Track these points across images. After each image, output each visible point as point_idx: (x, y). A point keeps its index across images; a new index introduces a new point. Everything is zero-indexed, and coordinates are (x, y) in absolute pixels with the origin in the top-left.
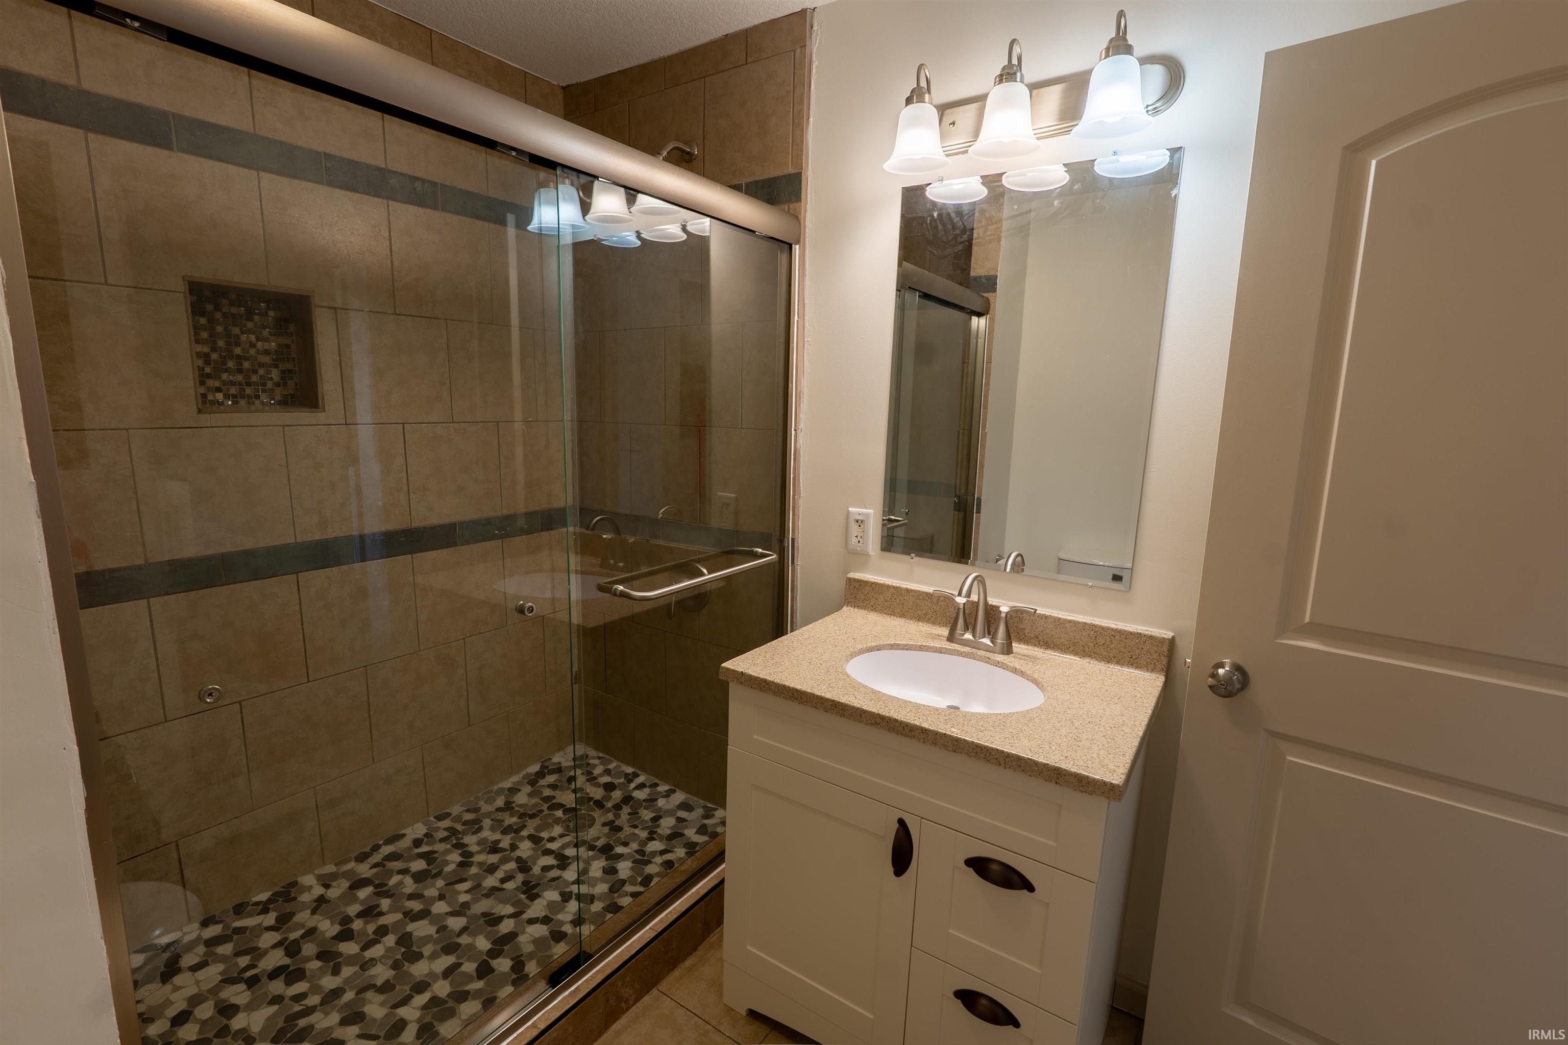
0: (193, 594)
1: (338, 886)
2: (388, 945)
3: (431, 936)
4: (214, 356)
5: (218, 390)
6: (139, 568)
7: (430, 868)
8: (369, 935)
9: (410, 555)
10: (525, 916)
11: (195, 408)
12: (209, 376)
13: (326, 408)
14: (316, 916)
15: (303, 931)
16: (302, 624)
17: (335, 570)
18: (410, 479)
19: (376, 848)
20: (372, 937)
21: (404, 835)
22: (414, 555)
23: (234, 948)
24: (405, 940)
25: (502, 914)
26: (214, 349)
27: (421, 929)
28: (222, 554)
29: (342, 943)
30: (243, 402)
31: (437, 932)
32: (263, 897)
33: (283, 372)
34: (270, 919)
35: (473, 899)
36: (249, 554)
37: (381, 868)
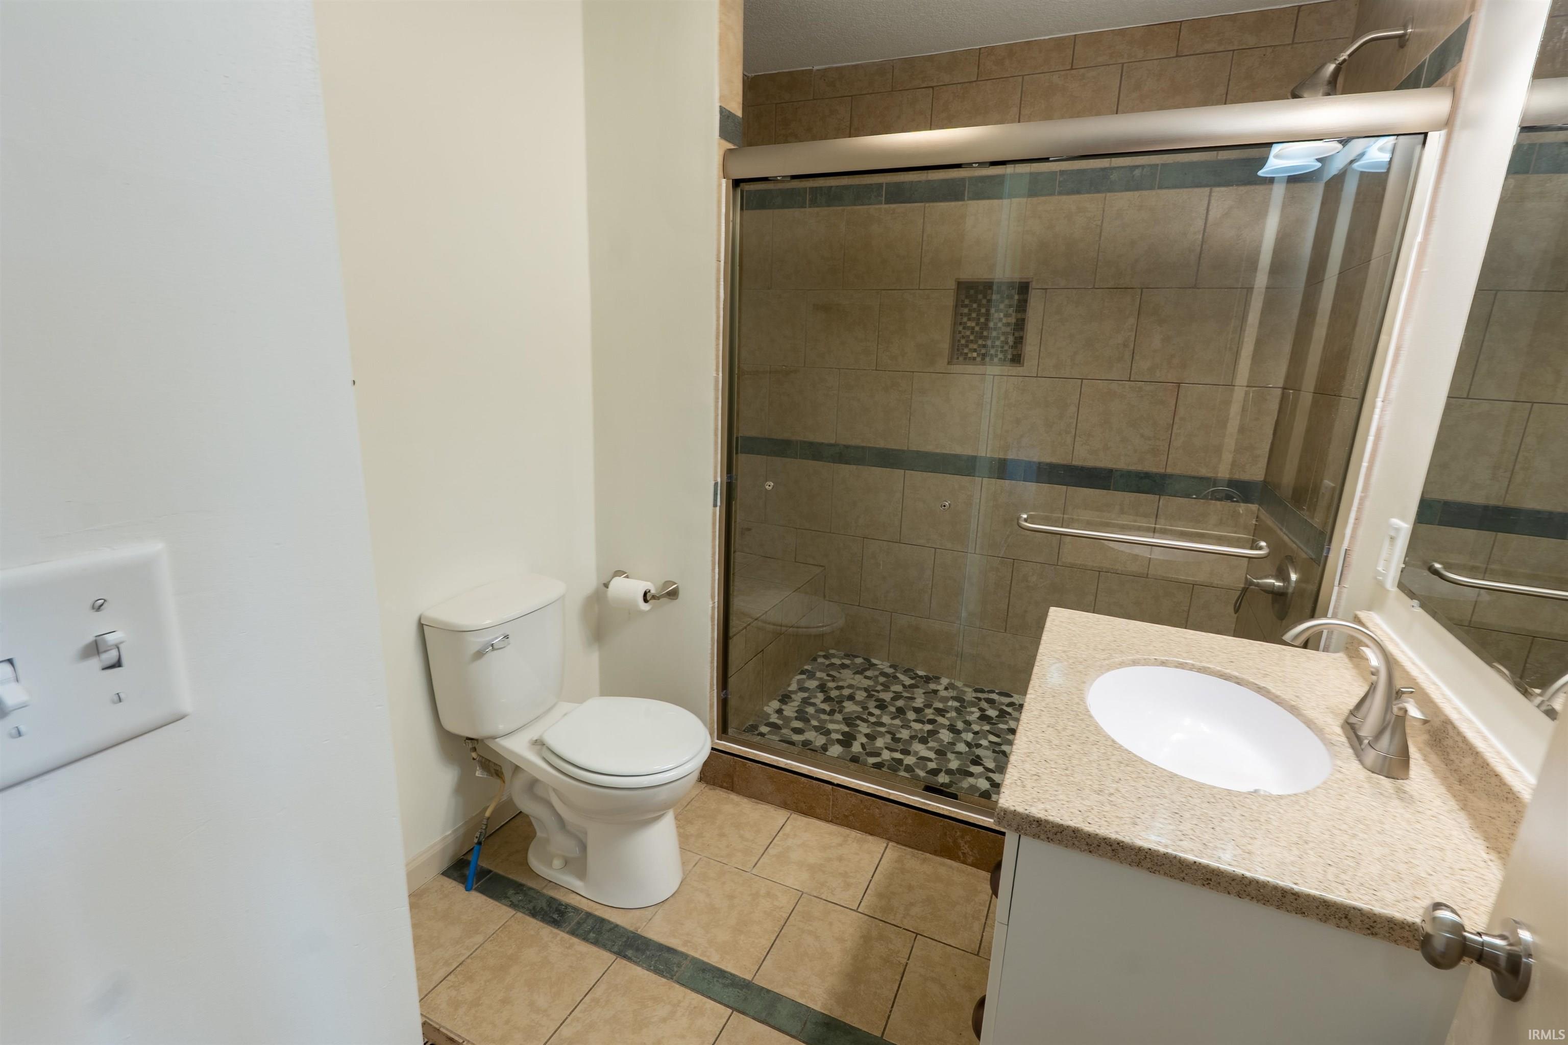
0: (925, 474)
1: (949, 693)
2: (924, 728)
3: (944, 741)
4: (977, 329)
5: (975, 350)
6: (903, 451)
7: (995, 718)
8: (925, 718)
9: (1065, 487)
10: (991, 775)
11: (946, 360)
12: (972, 341)
13: (1025, 364)
14: (923, 695)
15: (909, 695)
16: (979, 513)
17: (1007, 482)
18: (1079, 425)
19: (992, 692)
20: (925, 720)
21: (1012, 697)
22: (1069, 487)
23: (884, 682)
24: (933, 733)
25: (985, 764)
26: (977, 324)
27: (945, 736)
28: (944, 454)
29: (913, 713)
30: (987, 359)
31: (948, 743)
32: (921, 673)
33: (1016, 338)
34: (908, 681)
35: (986, 747)
36: (957, 457)
37: (977, 701)
